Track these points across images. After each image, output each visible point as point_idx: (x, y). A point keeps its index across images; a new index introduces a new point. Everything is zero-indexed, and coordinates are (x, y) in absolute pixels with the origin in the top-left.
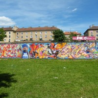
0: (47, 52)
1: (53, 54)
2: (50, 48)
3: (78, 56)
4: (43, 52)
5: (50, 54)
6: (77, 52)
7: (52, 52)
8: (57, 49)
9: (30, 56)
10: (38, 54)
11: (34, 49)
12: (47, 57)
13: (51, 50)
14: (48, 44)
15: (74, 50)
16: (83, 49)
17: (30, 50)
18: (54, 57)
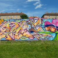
3: (19, 37)
6: (17, 32)
15: (13, 28)
16: (25, 27)
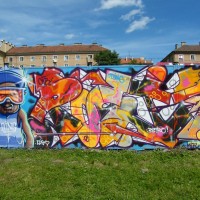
0: (125, 114)
1: (159, 122)
2: (141, 92)
4: (103, 113)
5: (145, 126)
7: (155, 111)
8: (178, 97)
9: (33, 135)
10: (75, 122)
11: (53, 98)
12: (126, 141)
13: (149, 102)
14: (133, 73)
17: (34, 101)
18: (166, 138)
